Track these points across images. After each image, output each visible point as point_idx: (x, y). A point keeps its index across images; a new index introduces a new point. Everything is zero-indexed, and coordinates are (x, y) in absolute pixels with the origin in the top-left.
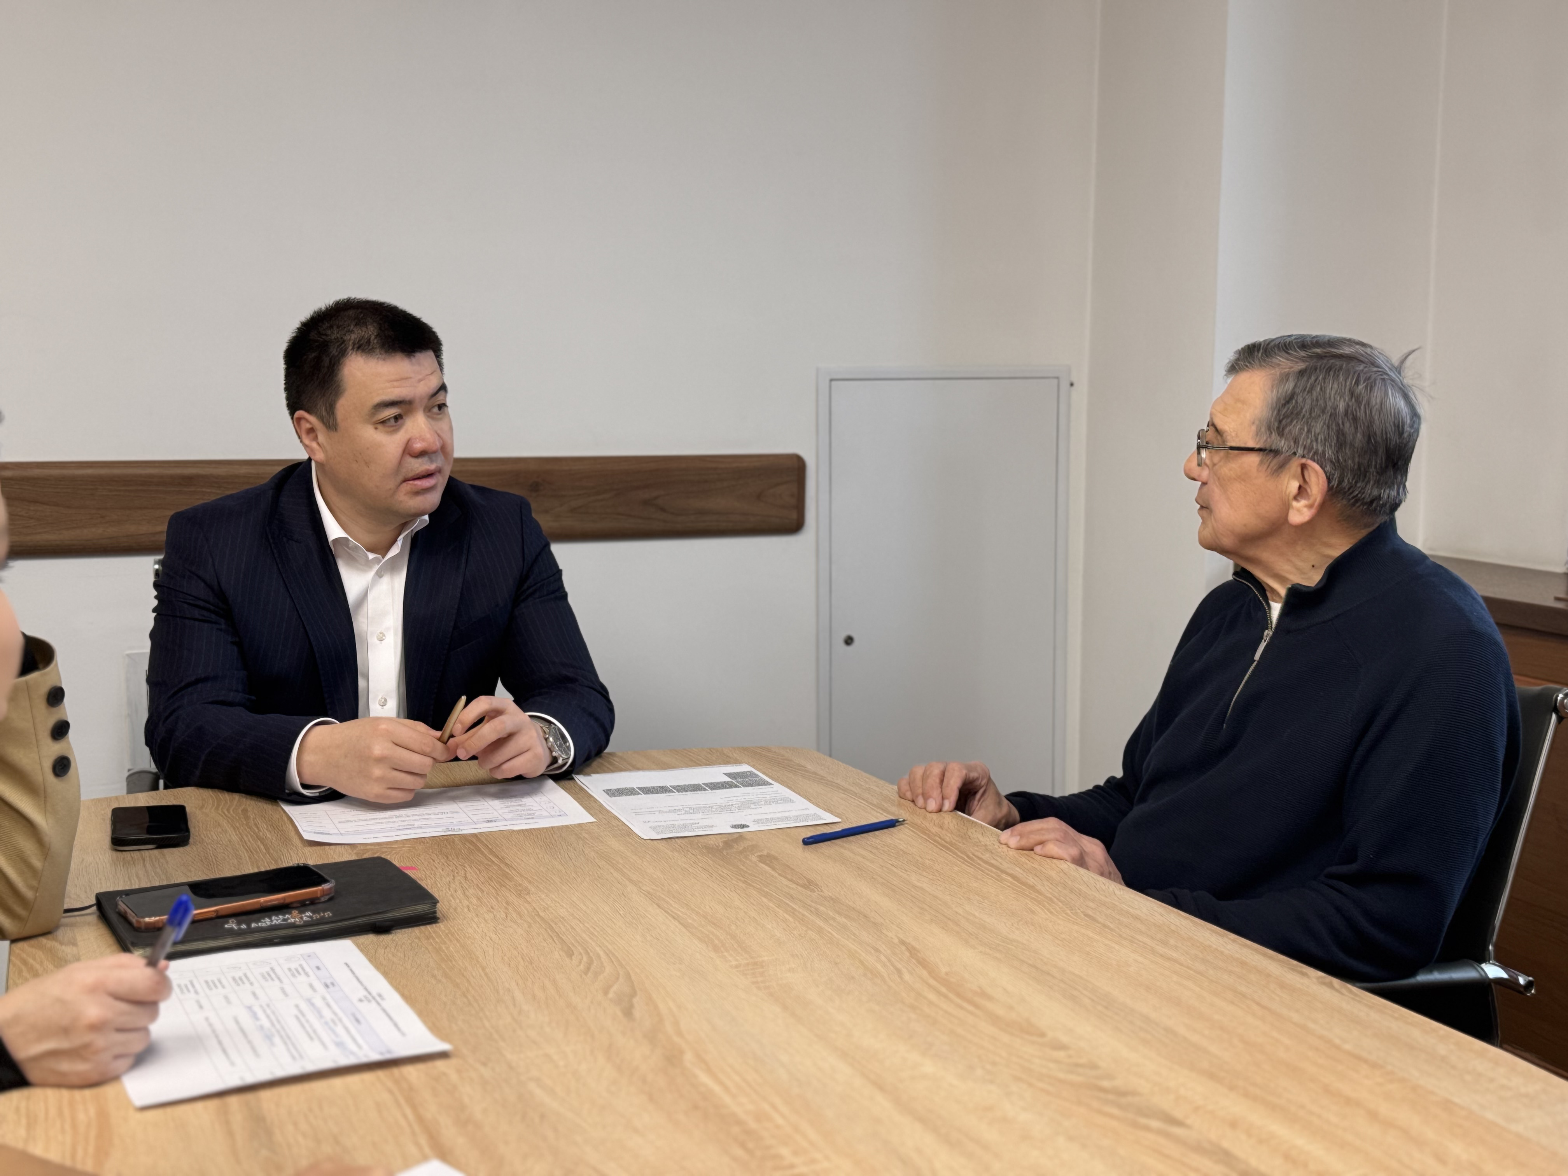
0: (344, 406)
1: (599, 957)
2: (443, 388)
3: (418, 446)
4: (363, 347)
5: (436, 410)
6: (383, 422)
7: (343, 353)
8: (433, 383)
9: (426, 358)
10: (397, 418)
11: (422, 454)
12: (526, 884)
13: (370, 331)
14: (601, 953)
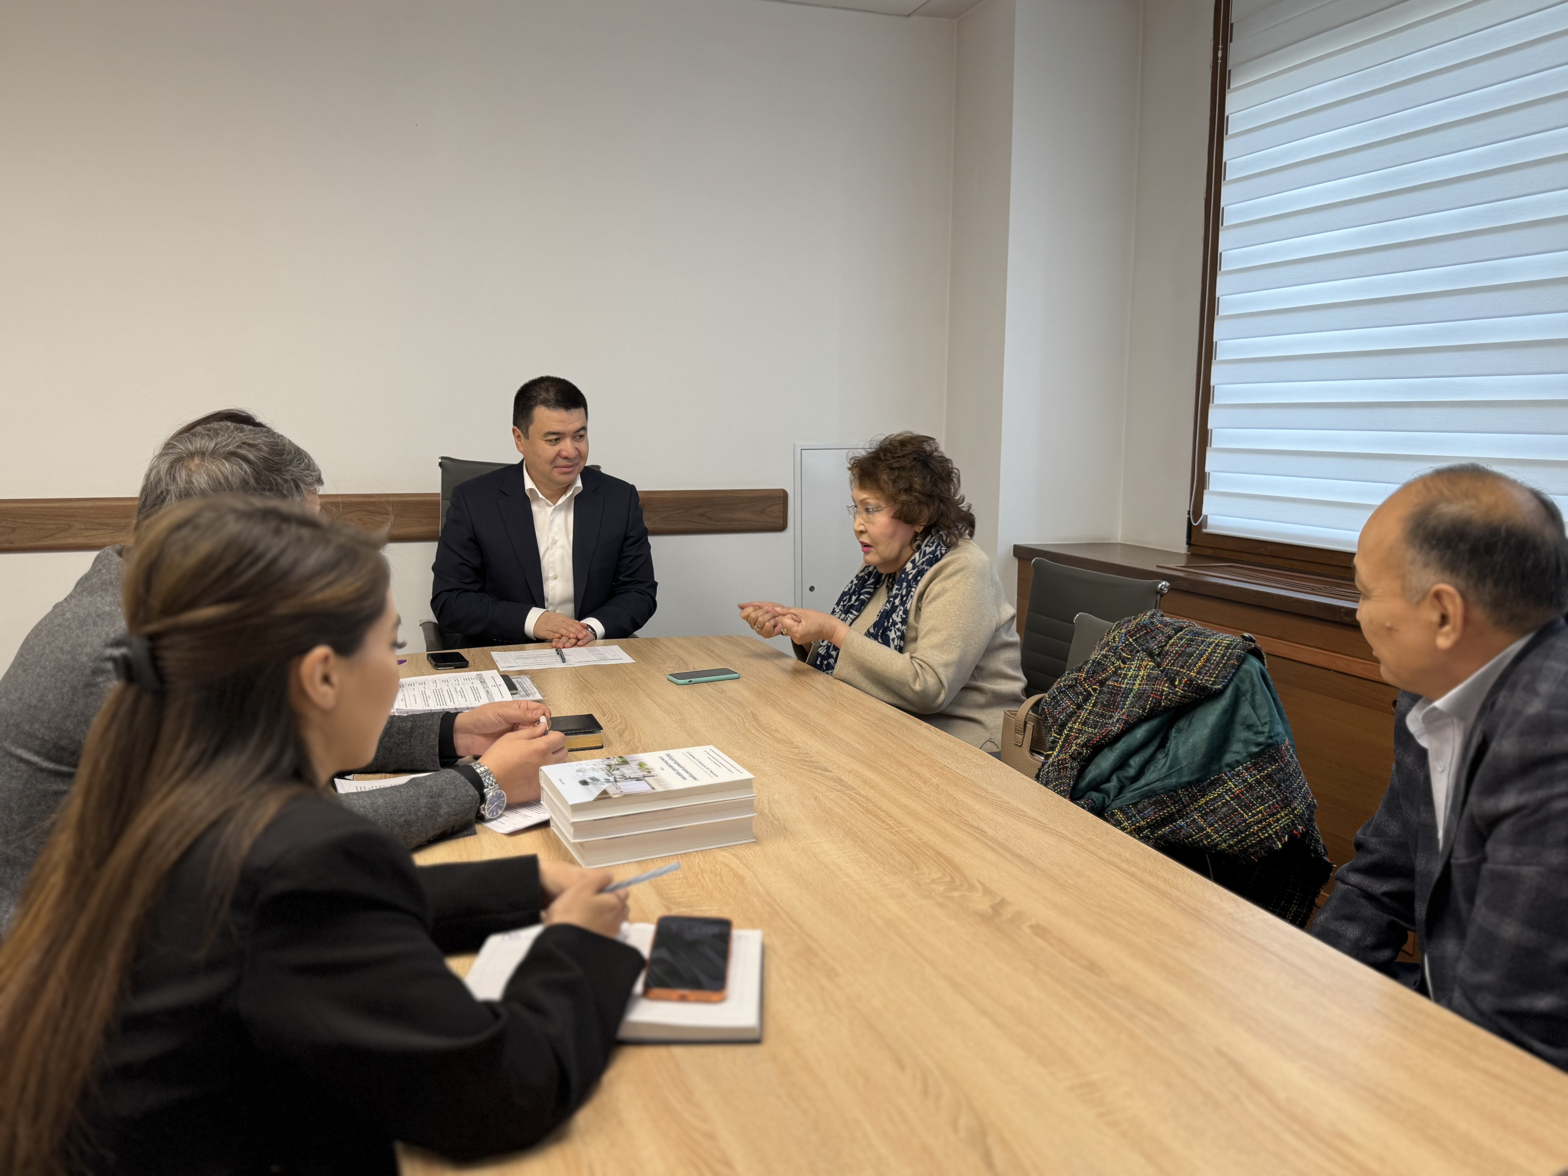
0: (532, 429)
1: (616, 716)
2: (584, 428)
3: (564, 454)
4: (546, 403)
5: (578, 437)
6: (550, 441)
7: (536, 404)
8: (578, 425)
9: (577, 413)
10: (556, 440)
11: (566, 458)
12: (594, 690)
13: (552, 395)
14: (618, 715)
